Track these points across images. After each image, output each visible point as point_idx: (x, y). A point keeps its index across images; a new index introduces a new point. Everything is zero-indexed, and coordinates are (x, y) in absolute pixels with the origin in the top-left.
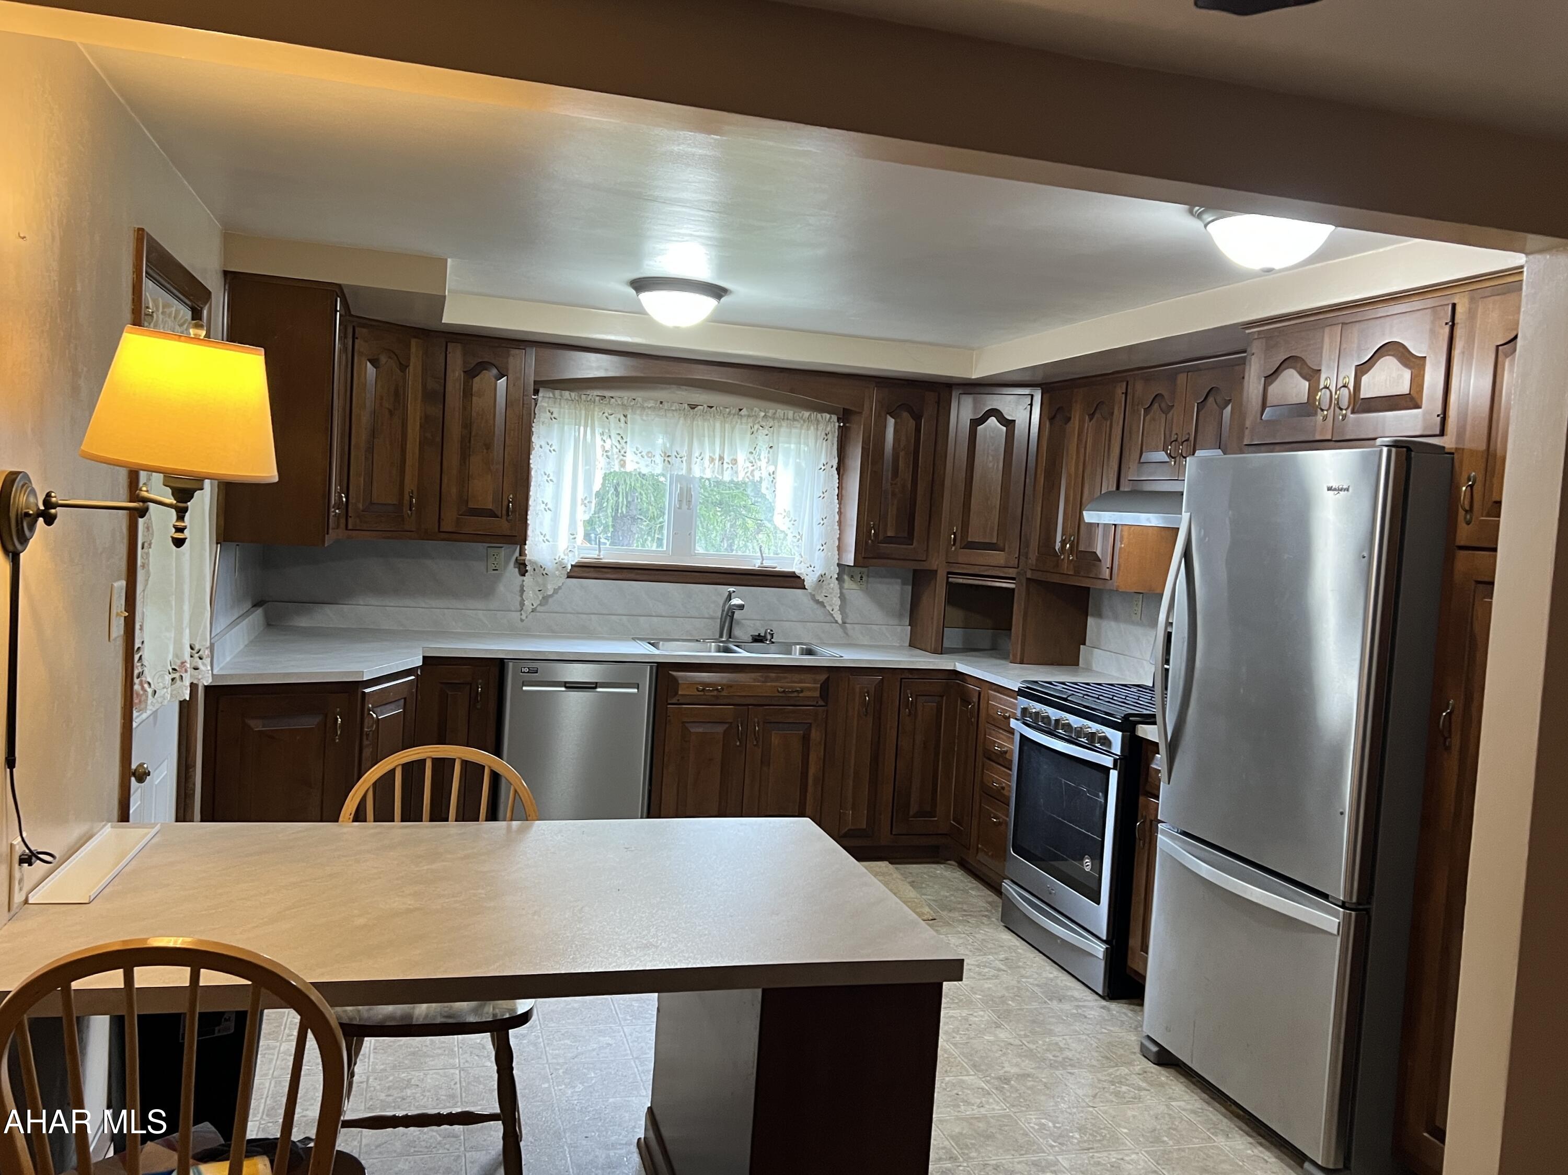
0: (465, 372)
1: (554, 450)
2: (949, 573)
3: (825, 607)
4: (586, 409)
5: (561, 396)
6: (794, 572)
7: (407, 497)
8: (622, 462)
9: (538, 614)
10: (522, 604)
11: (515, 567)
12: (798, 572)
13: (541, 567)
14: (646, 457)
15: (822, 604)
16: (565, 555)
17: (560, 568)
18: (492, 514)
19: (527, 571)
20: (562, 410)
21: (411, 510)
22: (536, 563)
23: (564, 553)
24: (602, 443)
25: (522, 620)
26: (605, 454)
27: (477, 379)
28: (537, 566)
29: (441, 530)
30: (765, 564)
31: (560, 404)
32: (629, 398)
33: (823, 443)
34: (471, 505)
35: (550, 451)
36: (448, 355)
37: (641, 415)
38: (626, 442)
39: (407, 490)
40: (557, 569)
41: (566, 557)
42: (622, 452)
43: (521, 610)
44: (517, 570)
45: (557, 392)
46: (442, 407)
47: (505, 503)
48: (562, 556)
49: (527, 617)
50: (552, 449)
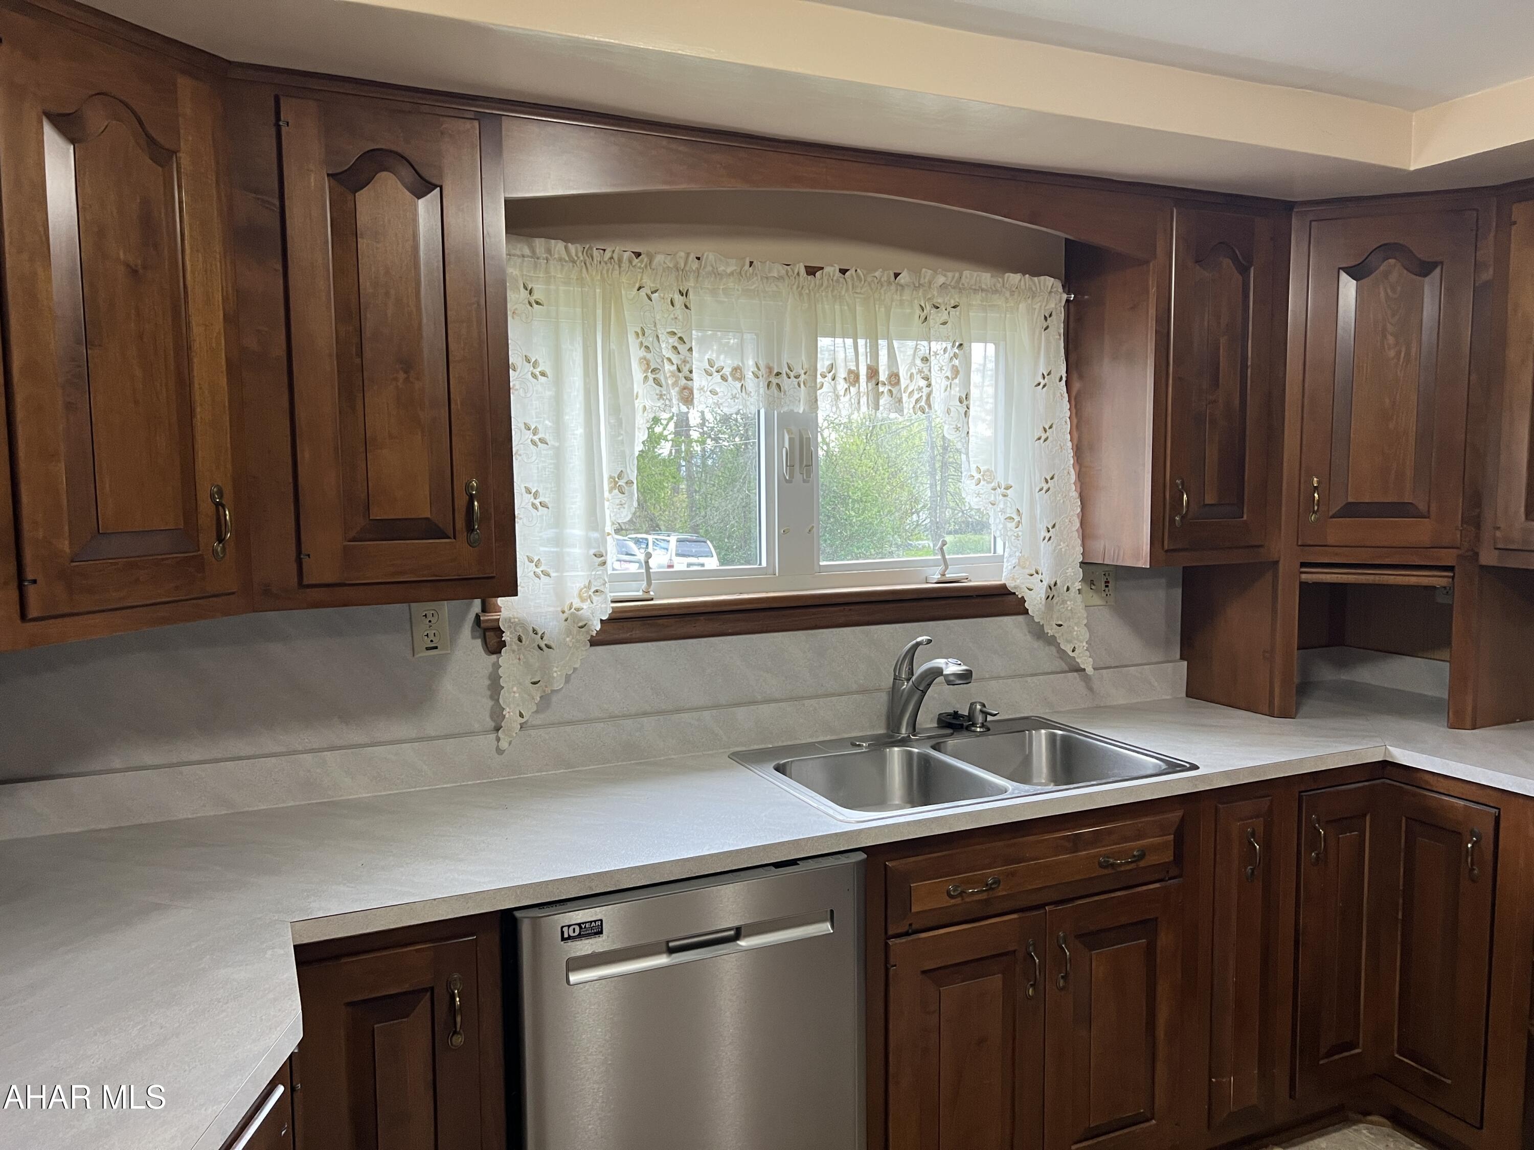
0: (328, 175)
1: (543, 374)
2: (1303, 565)
3: (1058, 646)
4: (603, 279)
5: (549, 251)
6: (1004, 587)
7: (206, 507)
8: (686, 393)
9: (533, 732)
10: (497, 715)
11: (474, 637)
12: (1010, 585)
13: (535, 632)
14: (730, 379)
15: (1051, 641)
16: (583, 600)
17: (575, 630)
18: (431, 530)
19: (503, 644)
20: (552, 287)
21: (220, 540)
22: (522, 624)
23: (580, 597)
24: (642, 353)
25: (500, 751)
26: (651, 376)
27: (363, 196)
28: (525, 628)
29: (306, 582)
30: (949, 576)
31: (547, 271)
32: (688, 254)
33: (1041, 334)
34: (377, 513)
35: (534, 376)
36: (284, 129)
37: (714, 292)
38: (690, 349)
39: (205, 489)
40: (569, 633)
41: (585, 606)
42: (685, 370)
43: (497, 729)
44: (479, 642)
45: (539, 244)
46: (279, 267)
47: (461, 502)
48: (577, 603)
49: (510, 743)
50: (537, 372)
